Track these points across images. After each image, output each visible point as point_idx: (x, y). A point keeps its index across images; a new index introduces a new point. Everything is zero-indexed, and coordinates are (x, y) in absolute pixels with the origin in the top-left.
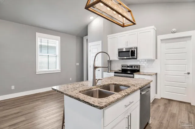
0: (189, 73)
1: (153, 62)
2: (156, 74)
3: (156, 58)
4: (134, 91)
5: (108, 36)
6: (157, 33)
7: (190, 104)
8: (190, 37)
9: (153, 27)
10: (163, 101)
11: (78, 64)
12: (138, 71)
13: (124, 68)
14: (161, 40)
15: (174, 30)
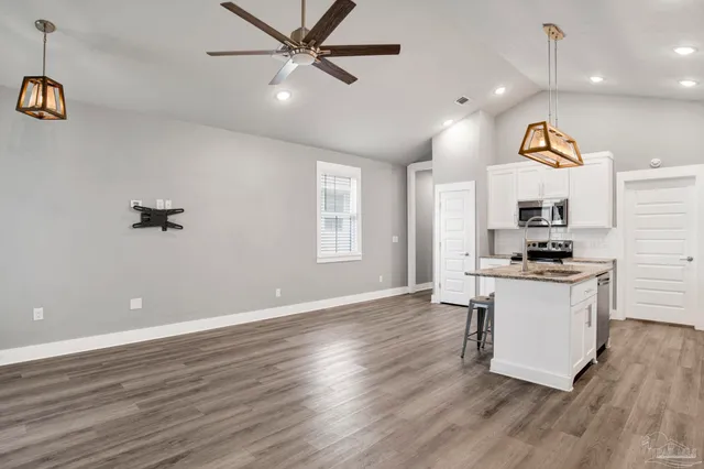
0: (691, 260)
1: (607, 233)
2: (614, 262)
3: (615, 225)
4: (588, 278)
5: (489, 168)
6: (617, 167)
7: (692, 327)
8: (693, 178)
9: (607, 153)
10: (630, 324)
11: (395, 239)
12: (569, 255)
13: (532, 248)
14: (626, 182)
15: (655, 160)
